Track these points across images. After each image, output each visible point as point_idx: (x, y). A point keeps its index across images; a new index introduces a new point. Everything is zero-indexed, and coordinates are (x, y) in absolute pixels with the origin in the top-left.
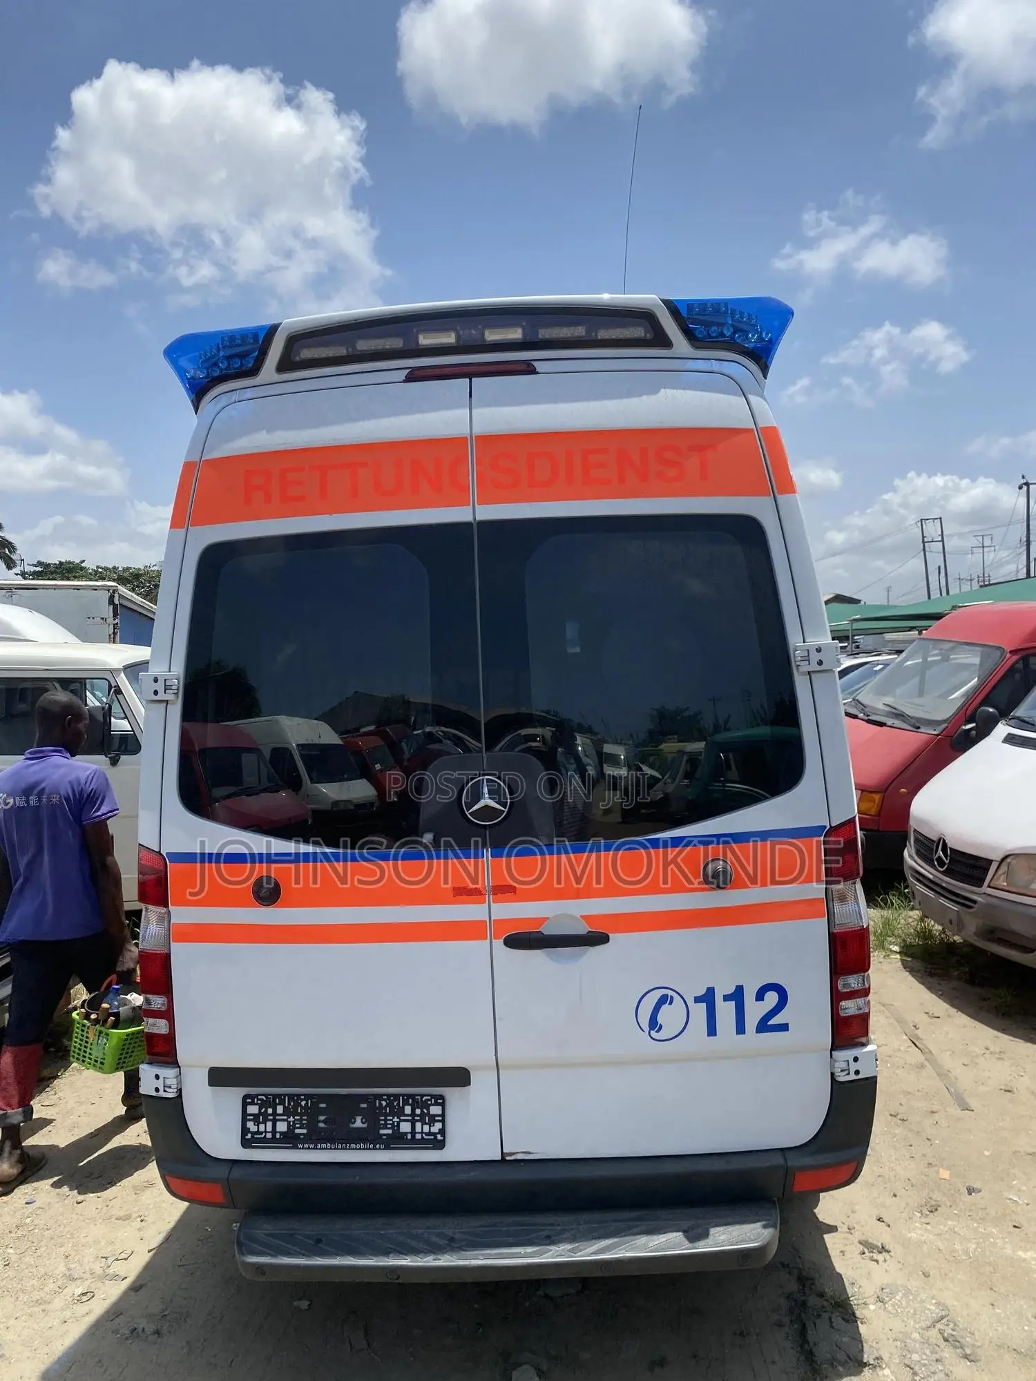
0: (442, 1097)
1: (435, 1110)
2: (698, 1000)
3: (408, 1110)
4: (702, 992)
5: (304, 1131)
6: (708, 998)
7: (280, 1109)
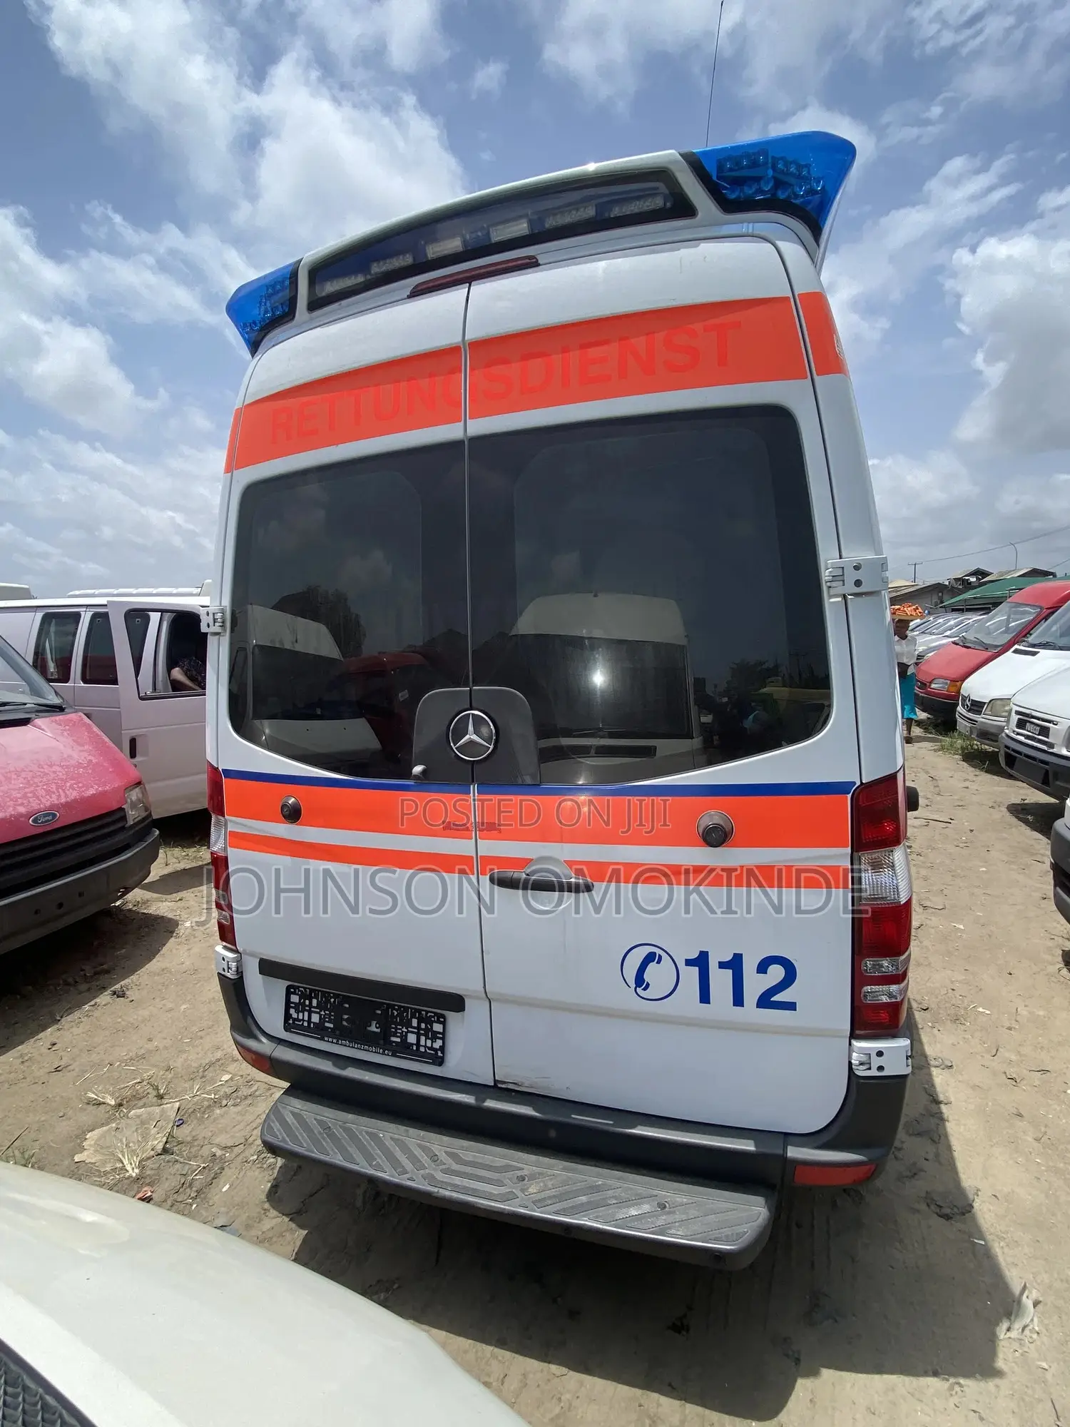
0: (443, 1016)
1: (438, 1027)
2: (689, 963)
3: (415, 1022)
4: (695, 955)
5: (332, 1026)
6: (701, 961)
7: (315, 1002)
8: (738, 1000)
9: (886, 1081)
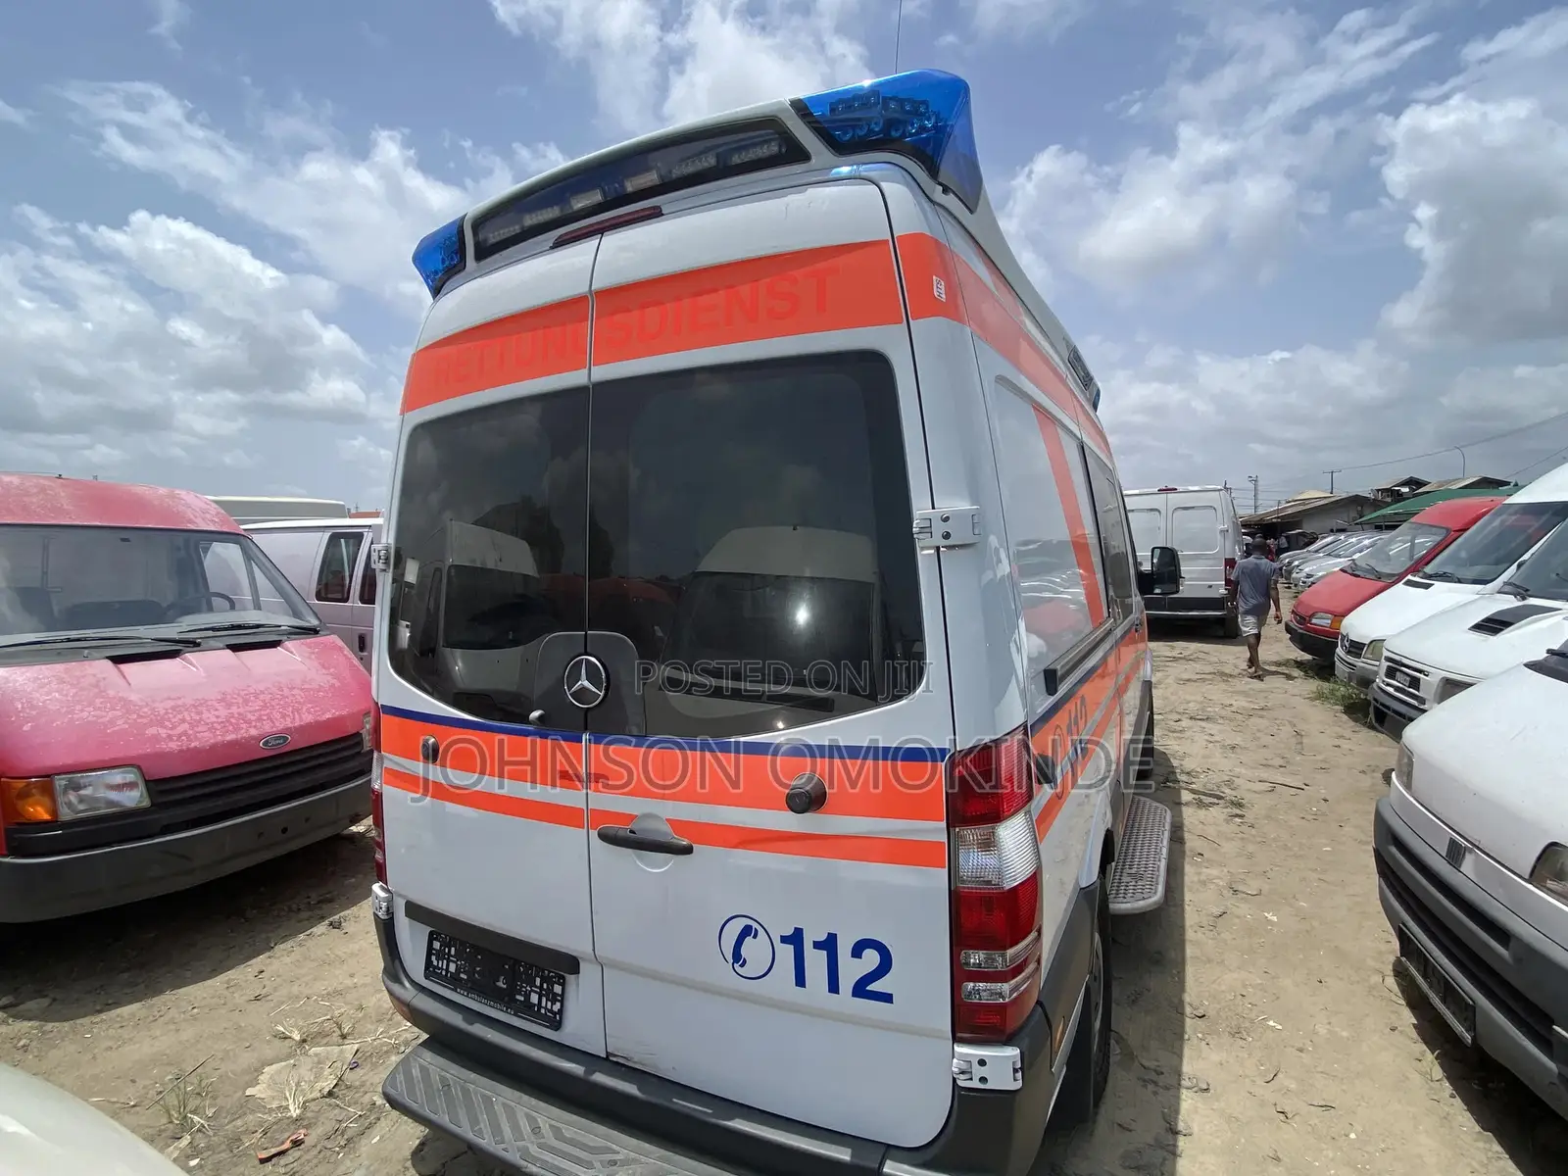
0: (564, 978)
1: (558, 989)
2: (784, 940)
3: (538, 981)
4: (789, 932)
5: (465, 977)
6: (795, 939)
7: (453, 951)
8: (834, 987)
9: (992, 1095)
